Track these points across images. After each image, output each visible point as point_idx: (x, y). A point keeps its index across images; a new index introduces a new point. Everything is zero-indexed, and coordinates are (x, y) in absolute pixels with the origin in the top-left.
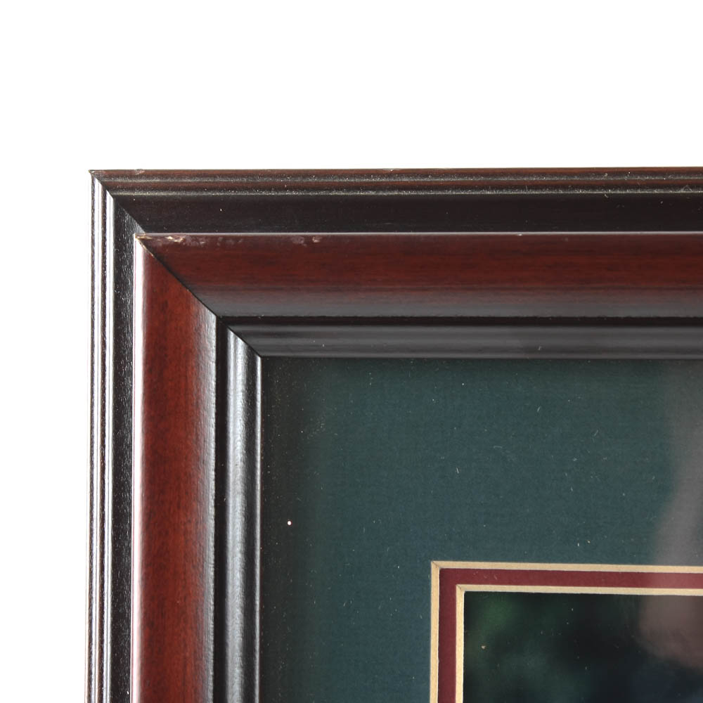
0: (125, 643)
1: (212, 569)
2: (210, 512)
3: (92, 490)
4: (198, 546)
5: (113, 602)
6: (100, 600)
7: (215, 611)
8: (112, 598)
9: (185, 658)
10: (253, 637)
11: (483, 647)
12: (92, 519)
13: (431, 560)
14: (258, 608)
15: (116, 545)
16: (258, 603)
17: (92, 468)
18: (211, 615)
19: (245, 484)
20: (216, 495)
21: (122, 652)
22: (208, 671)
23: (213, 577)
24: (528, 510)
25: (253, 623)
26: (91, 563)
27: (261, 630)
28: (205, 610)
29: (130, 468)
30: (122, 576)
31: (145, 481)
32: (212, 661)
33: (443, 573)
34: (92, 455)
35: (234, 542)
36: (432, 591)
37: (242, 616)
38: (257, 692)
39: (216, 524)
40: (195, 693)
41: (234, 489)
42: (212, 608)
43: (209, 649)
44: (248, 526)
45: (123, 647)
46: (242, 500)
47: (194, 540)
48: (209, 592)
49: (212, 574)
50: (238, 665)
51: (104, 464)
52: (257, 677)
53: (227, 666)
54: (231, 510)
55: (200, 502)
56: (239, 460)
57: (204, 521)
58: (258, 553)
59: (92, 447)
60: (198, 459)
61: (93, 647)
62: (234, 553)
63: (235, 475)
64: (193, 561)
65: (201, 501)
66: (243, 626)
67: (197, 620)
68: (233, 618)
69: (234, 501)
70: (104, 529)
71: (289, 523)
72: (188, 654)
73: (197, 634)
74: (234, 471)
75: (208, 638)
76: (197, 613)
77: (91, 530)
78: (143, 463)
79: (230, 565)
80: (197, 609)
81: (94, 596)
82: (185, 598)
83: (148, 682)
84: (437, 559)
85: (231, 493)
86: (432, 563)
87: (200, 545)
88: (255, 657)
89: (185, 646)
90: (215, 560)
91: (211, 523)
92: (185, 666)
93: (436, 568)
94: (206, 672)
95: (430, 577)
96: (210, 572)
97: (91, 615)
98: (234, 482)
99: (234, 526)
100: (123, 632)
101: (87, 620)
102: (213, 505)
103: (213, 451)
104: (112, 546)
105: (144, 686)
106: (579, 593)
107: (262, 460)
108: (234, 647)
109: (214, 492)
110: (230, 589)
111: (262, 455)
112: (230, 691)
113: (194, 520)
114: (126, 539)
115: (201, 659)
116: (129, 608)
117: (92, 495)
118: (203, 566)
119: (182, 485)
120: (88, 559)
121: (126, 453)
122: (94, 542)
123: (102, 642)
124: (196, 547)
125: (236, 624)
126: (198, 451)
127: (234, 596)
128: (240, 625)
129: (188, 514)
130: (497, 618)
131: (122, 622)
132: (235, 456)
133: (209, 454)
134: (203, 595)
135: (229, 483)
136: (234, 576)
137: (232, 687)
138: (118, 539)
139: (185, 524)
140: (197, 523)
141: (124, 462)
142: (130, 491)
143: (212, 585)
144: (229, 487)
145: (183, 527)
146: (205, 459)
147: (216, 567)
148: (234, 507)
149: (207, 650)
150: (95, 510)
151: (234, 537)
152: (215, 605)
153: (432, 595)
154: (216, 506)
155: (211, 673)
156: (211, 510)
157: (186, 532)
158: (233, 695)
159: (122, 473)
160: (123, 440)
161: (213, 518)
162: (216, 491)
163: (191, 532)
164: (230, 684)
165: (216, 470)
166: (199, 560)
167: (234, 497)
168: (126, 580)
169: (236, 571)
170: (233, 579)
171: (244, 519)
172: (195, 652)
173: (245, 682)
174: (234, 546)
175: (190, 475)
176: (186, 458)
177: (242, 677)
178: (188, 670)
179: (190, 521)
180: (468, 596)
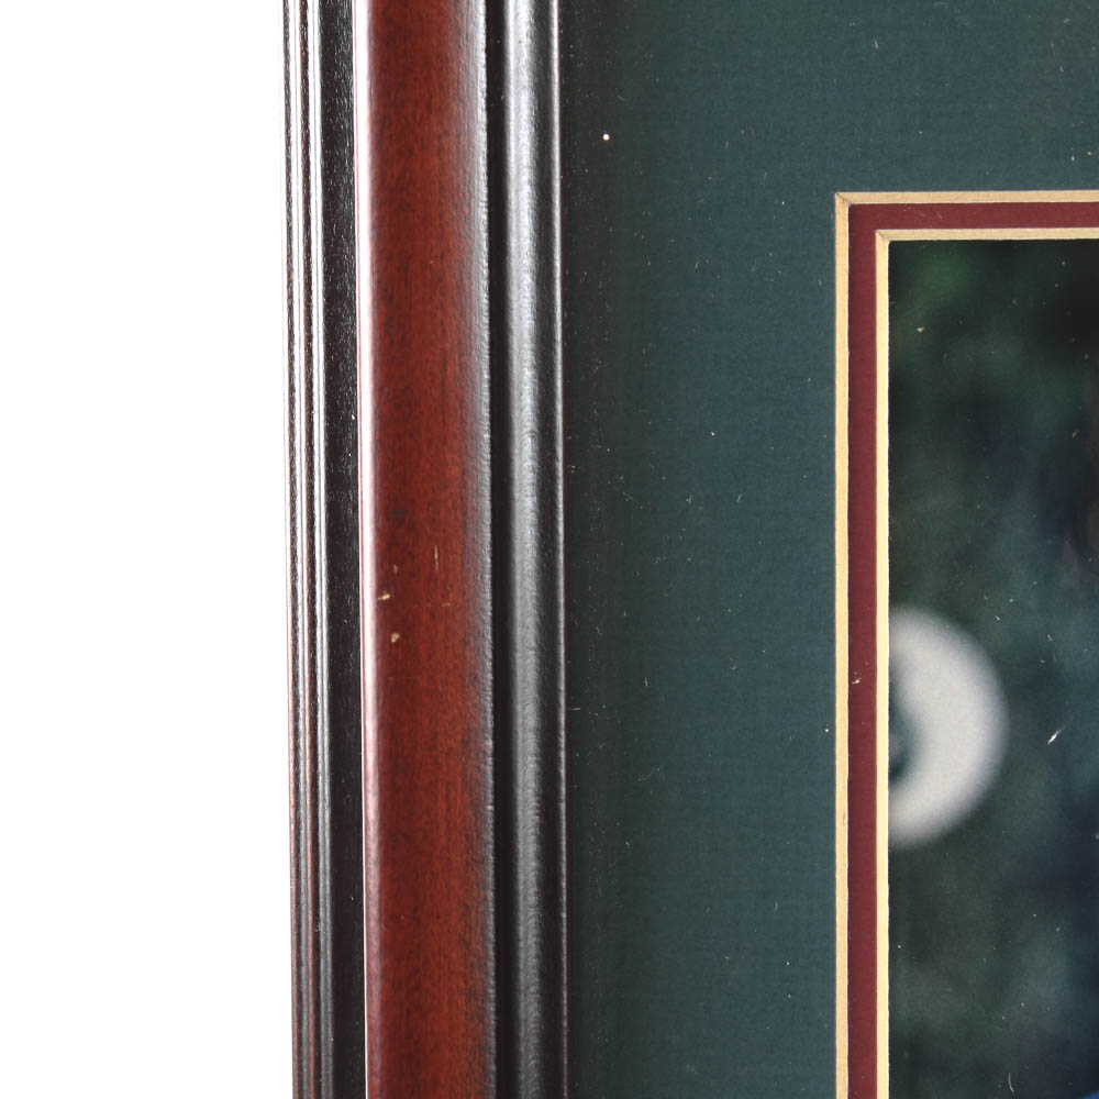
0: (346, 338)
1: (485, 210)
2: (480, 118)
3: (288, 97)
4: (461, 172)
5: (327, 273)
6: (305, 272)
7: (491, 278)
8: (325, 266)
9: (444, 351)
10: (552, 320)
11: (920, 330)
12: (288, 144)
13: (836, 190)
14: (558, 274)
15: (328, 182)
16: (558, 264)
17: (287, 62)
18: (484, 283)
19: (534, 74)
20: (489, 91)
21: (342, 353)
22: (481, 374)
23: (486, 223)
24: (990, 106)
25: (552, 297)
26: (289, 213)
27: (564, 308)
28: (473, 274)
29: (348, 58)
30: (339, 232)
31: (375, 68)
32: (487, 357)
33: (855, 212)
34: (286, 39)
35: (518, 167)
36: (837, 241)
37: (534, 284)
38: (559, 407)
39: (489, 137)
40: (461, 407)
41: (518, 81)
42: (485, 272)
43: (482, 338)
44: (540, 141)
45: (344, 345)
46: (530, 99)
47: (455, 162)
48: (480, 246)
49: (485, 217)
50: (528, 364)
51: (307, 53)
52: (559, 384)
53: (512, 365)
54: (512, 115)
55: (462, 101)
56: (524, 35)
57: (470, 133)
58: (557, 185)
59: (286, 27)
60: (459, 32)
61: (296, 348)
62: (518, 184)
63: (518, 58)
64: (453, 197)
65: (465, 101)
66: (535, 301)
67: (462, 292)
68: (520, 288)
69: (518, 100)
70: (308, 157)
71: (606, 137)
72: (448, 346)
73: (462, 314)
74: (516, 52)
75: (480, 320)
76: (461, 280)
77: (288, 161)
78: (370, 41)
79: (513, 203)
80: (461, 273)
81: (295, 267)
82: (442, 257)
83: (386, 390)
84: (844, 190)
85: (512, 87)
86: (836, 196)
87: (465, 171)
88: (555, 350)
89: (444, 332)
90: (490, 195)
91: (481, 137)
92: (444, 365)
93: (843, 203)
94: (478, 375)
95: (834, 218)
96: (481, 214)
97: (290, 296)
98: (517, 69)
99: (518, 139)
100: (343, 321)
101: (286, 306)
102: (484, 106)
103: (482, 20)
104: (323, 184)
105: (380, 397)
106: (1073, 238)
107: (560, 36)
108: (522, 334)
109: (485, 85)
110: (513, 242)
111: (560, 27)
112: (515, 404)
113: (454, 130)
114: (344, 173)
115: (470, 354)
116: (353, 283)
117: (288, 105)
118: (469, 206)
119: (434, 74)
120: (285, 208)
121: (342, 33)
122: (294, 180)
123: (309, 338)
124: (458, 175)
125: (525, 297)
126: (459, 19)
127: (519, 253)
128: (531, 300)
129: (445, 121)
130: (942, 282)
131: (341, 306)
132: (517, 28)
133: (476, 25)
134: (471, 252)
135: (508, 71)
136: (519, 221)
137: (520, 399)
138: (331, 171)
139: (439, 137)
140: (458, 136)
141: (339, 47)
142: (349, 95)
143: (485, 235)
144: (508, 76)
145: (436, 143)
146: (470, 32)
147: (490, 206)
148: (518, 108)
149: (479, 339)
150: (293, 129)
151: (519, 159)
152: (490, 267)
153: (837, 246)
154: (489, 109)
155: (486, 376)
156: (481, 116)
157: (441, 151)
158: (522, 410)
159: (336, 66)
160: (337, 12)
161: (484, 127)
162: (488, 83)
163: (449, 150)
164: (515, 393)
165: (488, 51)
166: (464, 196)
167: (518, 94)
168: (346, 237)
169: (522, 214)
170: (518, 226)
171: (533, 130)
172: (460, 342)
173: (540, 392)
174: (518, 173)
175: (446, 58)
176: (439, 31)
177: (535, 383)
178: (449, 369)
179: (447, 133)
180: (895, 247)
